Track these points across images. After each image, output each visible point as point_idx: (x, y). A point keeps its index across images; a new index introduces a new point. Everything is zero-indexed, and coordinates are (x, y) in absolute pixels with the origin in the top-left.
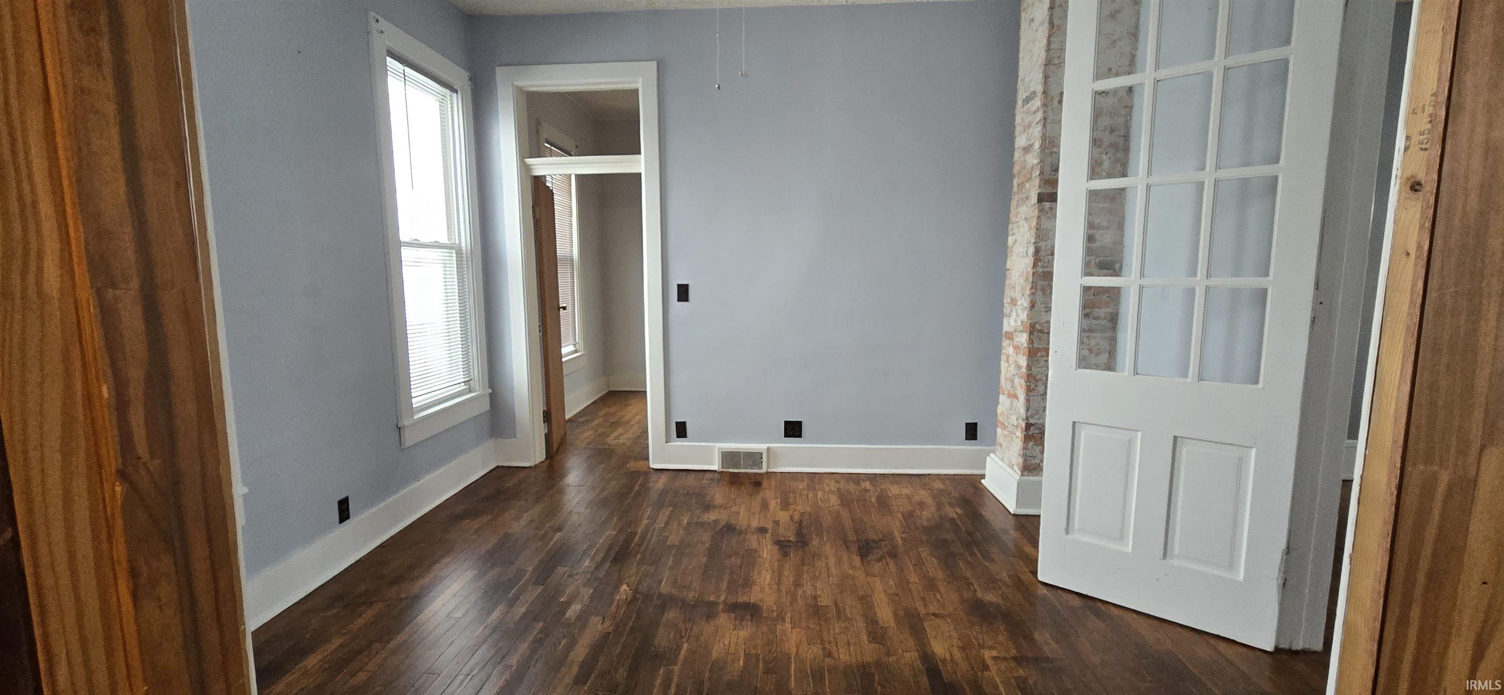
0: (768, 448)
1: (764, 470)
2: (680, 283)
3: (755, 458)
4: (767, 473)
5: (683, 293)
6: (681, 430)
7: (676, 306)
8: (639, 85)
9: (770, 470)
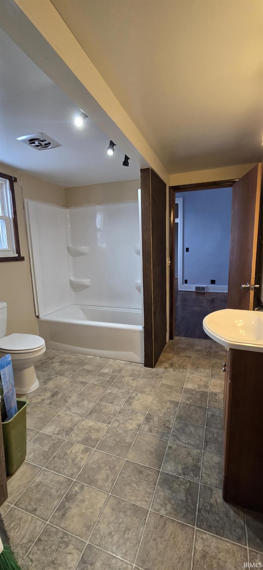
0: (207, 286)
1: (206, 291)
2: (187, 247)
3: (203, 288)
4: (206, 292)
5: (187, 250)
6: (186, 282)
7: (186, 253)
8: (179, 202)
9: (207, 291)
